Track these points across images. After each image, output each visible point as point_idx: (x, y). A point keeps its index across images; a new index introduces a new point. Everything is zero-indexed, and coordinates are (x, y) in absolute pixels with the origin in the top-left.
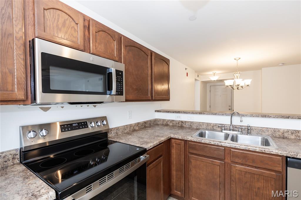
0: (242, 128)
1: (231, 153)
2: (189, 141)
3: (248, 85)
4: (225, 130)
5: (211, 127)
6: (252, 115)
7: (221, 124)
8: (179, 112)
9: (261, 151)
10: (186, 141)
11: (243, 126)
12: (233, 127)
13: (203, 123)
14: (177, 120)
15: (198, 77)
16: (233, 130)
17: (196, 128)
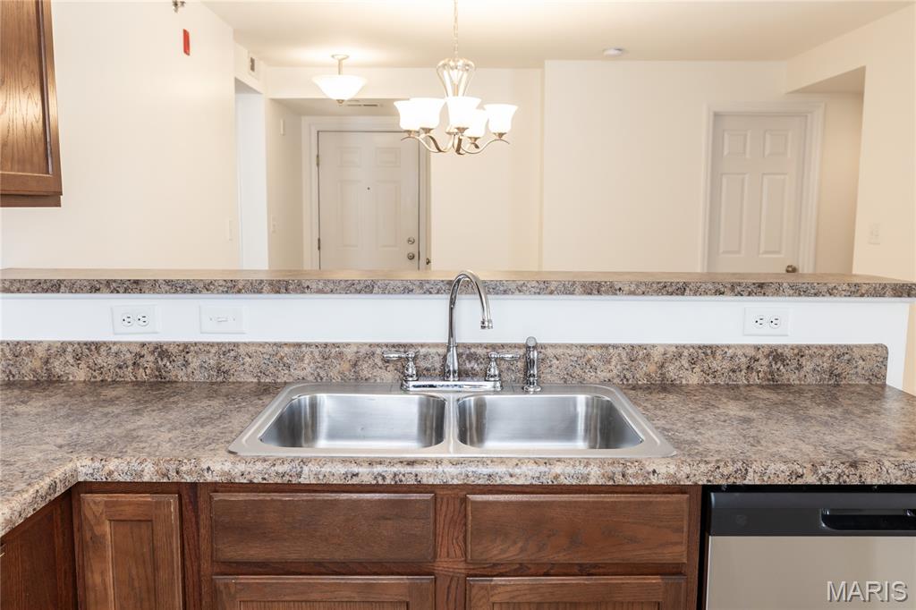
0: (503, 359)
1: (465, 516)
2: (216, 487)
3: (501, 135)
4: (419, 376)
5: (346, 366)
6: (546, 287)
7: (400, 345)
8: (136, 282)
10: (191, 495)
11: (503, 346)
12: (459, 355)
13: (299, 345)
14: (121, 343)
15: (252, 68)
16: (462, 374)
17: (255, 380)
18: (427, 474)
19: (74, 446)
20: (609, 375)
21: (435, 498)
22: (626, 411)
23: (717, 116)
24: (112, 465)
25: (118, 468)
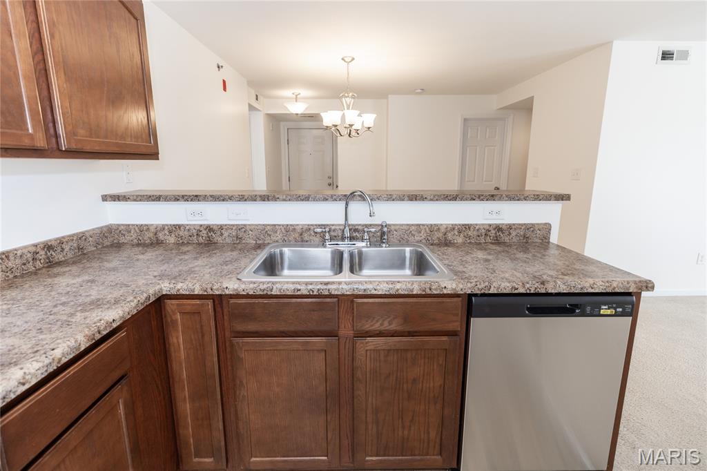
0: (370, 231)
1: (353, 309)
2: (231, 296)
3: (369, 128)
4: (331, 239)
5: (297, 235)
6: (390, 198)
7: (322, 225)
8: (196, 196)
9: (423, 291)
10: (219, 300)
11: (371, 225)
12: (350, 230)
13: (275, 225)
14: (190, 225)
15: (257, 99)
16: (352, 238)
17: (254, 242)
18: (334, 289)
19: (162, 277)
20: (420, 239)
21: (338, 300)
22: (429, 256)
23: (465, 120)
24: (179, 286)
25: (182, 287)
